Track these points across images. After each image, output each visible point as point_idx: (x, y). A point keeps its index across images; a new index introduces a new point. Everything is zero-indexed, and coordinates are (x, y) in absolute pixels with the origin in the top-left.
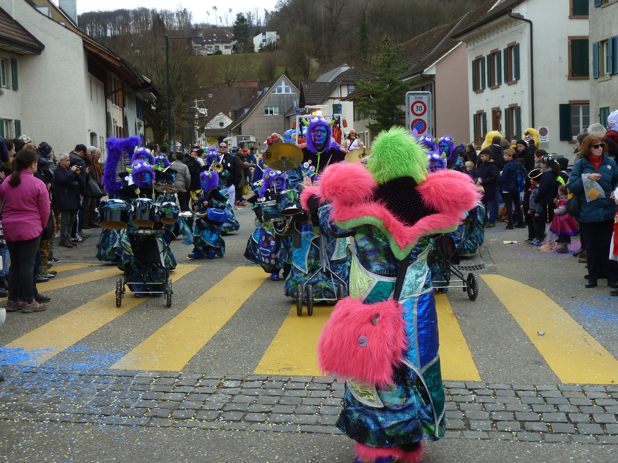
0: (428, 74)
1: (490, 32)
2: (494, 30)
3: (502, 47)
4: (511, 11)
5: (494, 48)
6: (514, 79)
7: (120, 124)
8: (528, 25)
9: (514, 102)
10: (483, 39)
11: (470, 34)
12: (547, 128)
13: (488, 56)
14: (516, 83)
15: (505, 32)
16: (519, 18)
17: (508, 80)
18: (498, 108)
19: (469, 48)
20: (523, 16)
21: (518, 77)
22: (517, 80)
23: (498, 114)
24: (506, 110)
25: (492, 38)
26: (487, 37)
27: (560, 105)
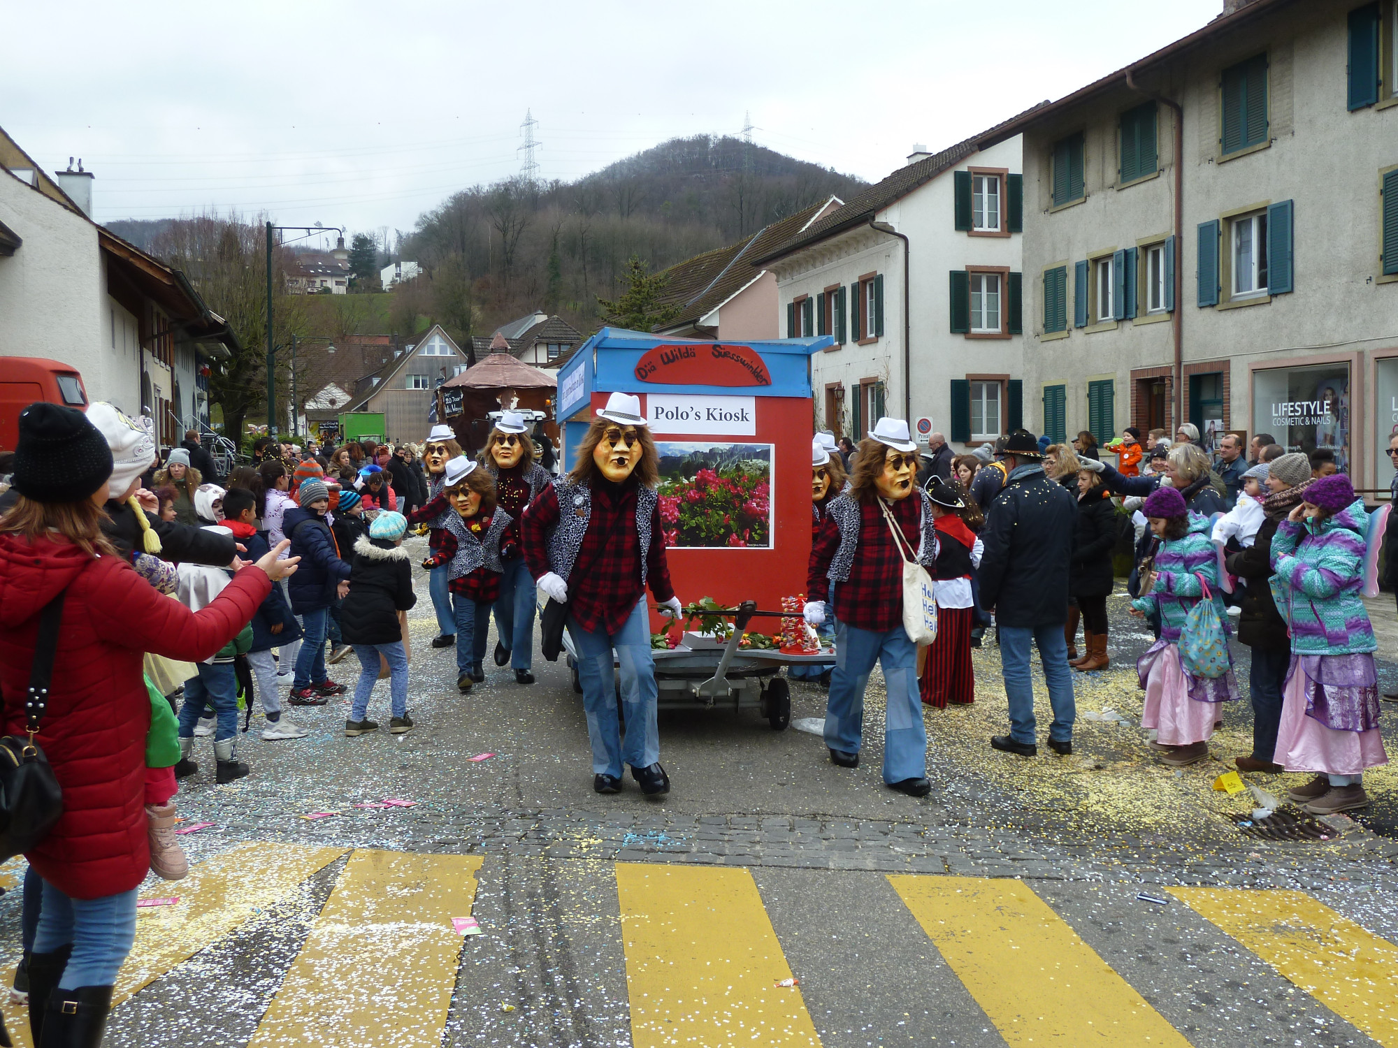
0: (706, 325)
1: (823, 256)
2: (831, 252)
3: (848, 280)
4: (873, 218)
5: (833, 282)
6: (871, 335)
7: (167, 395)
8: (901, 244)
9: (871, 373)
10: (810, 267)
11: (787, 260)
12: (930, 419)
13: (819, 297)
14: (875, 341)
15: (854, 256)
16: (887, 230)
17: (859, 337)
18: (839, 384)
19: (782, 282)
20: (892, 227)
21: (879, 331)
22: (877, 336)
23: (840, 393)
24: (854, 388)
25: (828, 266)
26: (818, 264)
27: (952, 381)
